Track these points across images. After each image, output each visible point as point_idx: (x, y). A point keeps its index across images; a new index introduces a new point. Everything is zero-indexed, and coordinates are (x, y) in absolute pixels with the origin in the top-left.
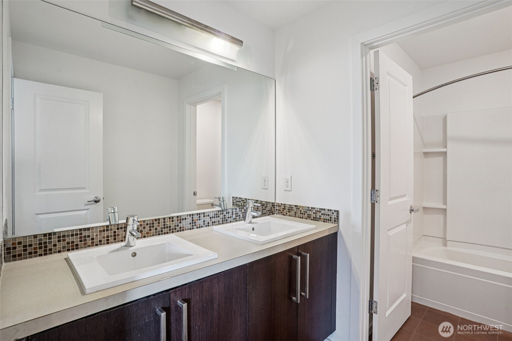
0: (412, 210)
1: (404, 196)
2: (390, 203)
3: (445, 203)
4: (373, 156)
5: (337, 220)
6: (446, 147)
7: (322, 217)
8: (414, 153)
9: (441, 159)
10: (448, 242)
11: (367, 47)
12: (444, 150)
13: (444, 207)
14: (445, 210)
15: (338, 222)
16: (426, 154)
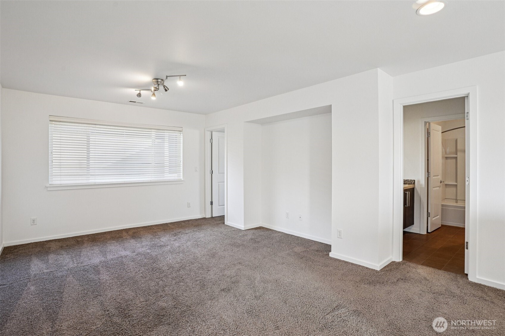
0: (441, 182)
1: (438, 176)
2: (433, 178)
3: (456, 182)
4: (428, 160)
5: (414, 183)
6: (457, 154)
7: (408, 183)
8: (442, 157)
9: (454, 160)
10: (458, 201)
11: (426, 123)
12: (456, 156)
13: (456, 184)
14: (456, 185)
15: (415, 184)
16: (447, 158)
